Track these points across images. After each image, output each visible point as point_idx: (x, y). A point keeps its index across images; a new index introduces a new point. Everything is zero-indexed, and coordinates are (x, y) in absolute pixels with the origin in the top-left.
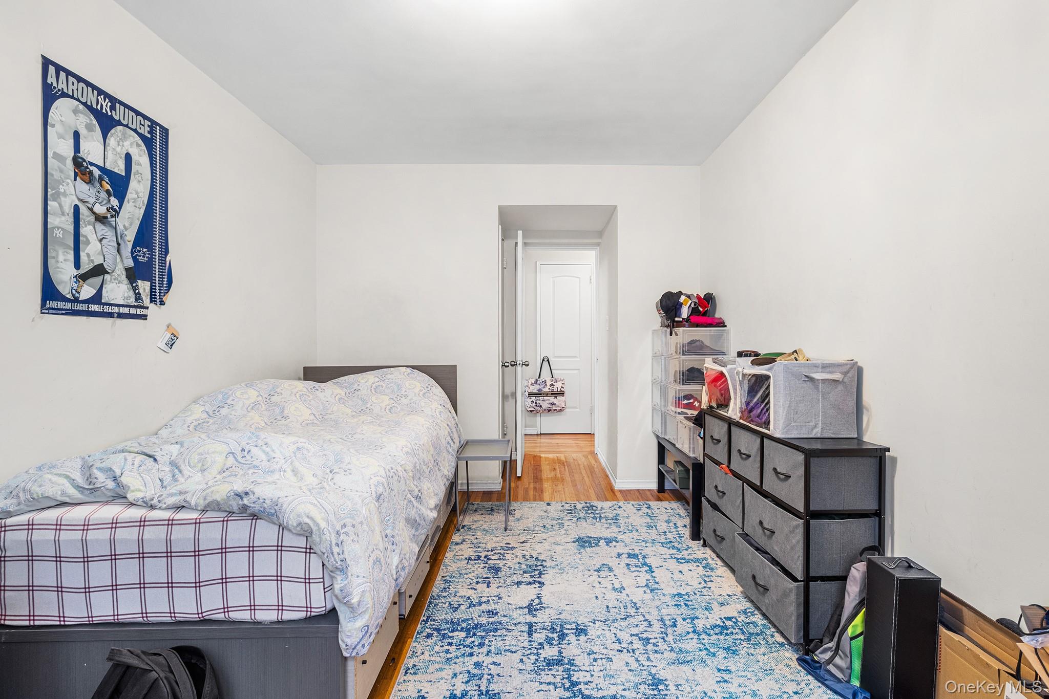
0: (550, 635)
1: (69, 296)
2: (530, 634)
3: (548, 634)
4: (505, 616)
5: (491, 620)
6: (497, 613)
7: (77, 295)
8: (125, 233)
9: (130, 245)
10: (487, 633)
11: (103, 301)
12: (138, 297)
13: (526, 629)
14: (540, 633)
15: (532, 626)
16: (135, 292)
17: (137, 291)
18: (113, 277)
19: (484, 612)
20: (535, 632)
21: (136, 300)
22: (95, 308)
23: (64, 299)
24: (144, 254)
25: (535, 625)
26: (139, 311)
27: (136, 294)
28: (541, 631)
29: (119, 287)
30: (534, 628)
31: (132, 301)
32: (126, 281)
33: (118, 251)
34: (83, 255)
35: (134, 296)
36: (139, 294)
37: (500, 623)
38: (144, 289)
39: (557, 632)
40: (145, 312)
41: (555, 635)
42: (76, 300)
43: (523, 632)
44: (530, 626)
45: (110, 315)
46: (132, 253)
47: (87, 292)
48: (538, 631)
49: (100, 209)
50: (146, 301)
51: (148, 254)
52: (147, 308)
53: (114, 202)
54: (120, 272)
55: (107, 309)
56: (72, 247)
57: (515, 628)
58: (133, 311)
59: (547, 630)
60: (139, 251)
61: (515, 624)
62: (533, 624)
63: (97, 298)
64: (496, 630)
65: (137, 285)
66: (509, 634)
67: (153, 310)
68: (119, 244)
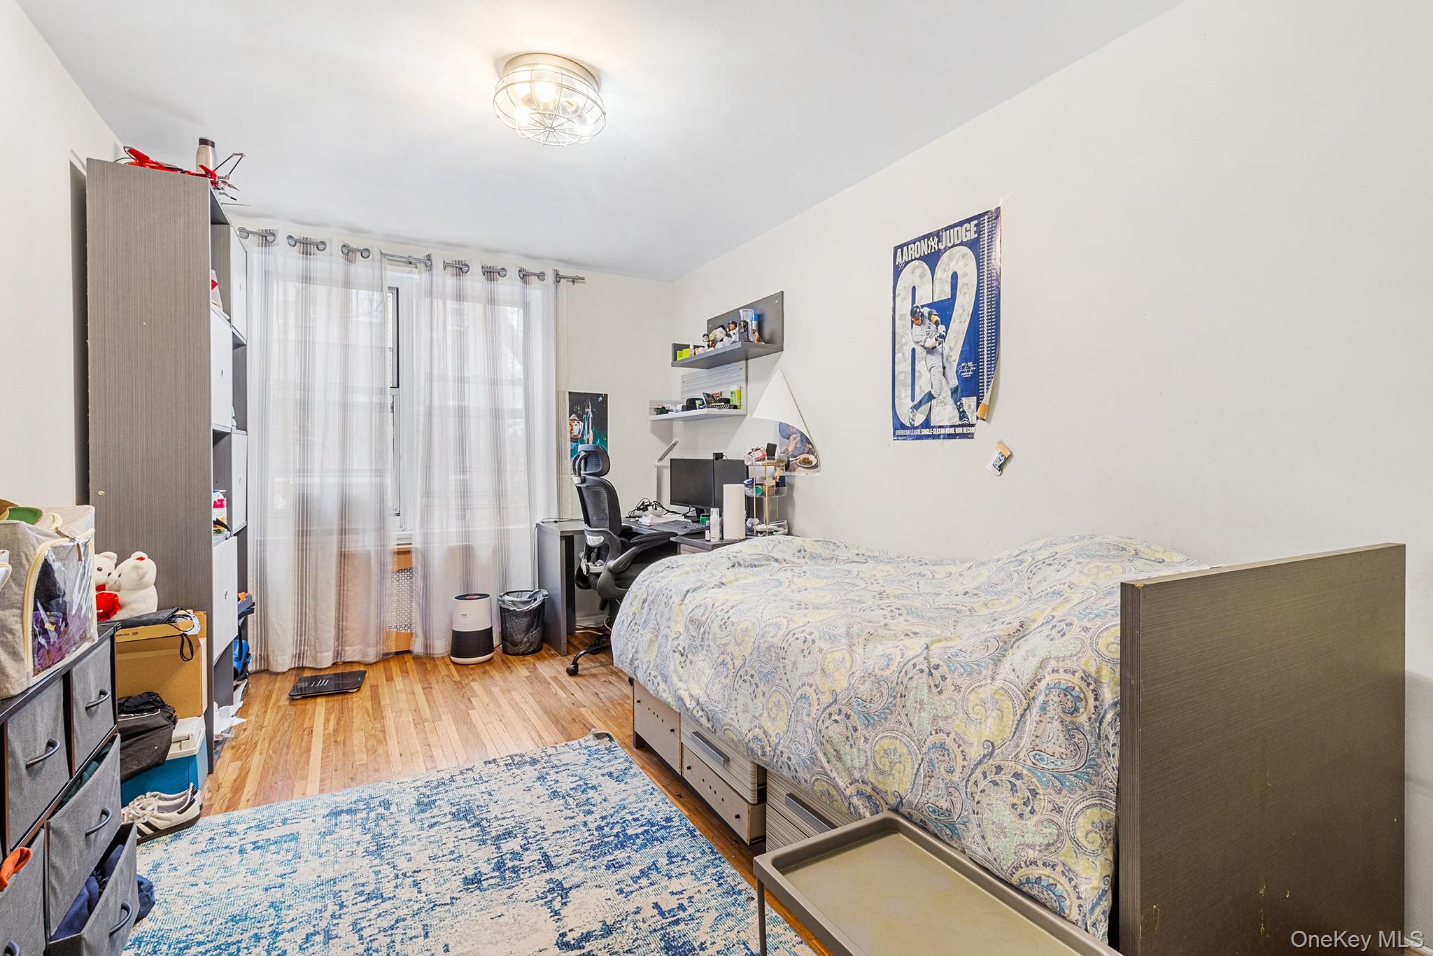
0: (517, 863)
1: (908, 425)
2: (546, 857)
3: (521, 862)
4: (595, 868)
5: (611, 858)
6: (608, 868)
7: (913, 423)
8: (951, 354)
9: (955, 364)
10: (602, 842)
11: (932, 425)
12: (963, 415)
13: (554, 861)
14: (533, 861)
15: (547, 866)
16: (959, 410)
17: (961, 410)
18: (939, 401)
19: (627, 864)
20: (539, 860)
21: (961, 419)
22: (926, 432)
23: (907, 428)
24: (969, 368)
25: (543, 869)
26: (965, 430)
27: (960, 413)
28: (531, 864)
29: (945, 409)
30: (544, 864)
31: (957, 421)
32: (951, 401)
33: (944, 374)
34: (917, 387)
35: (958, 415)
36: (964, 411)
37: (594, 857)
38: (970, 406)
39: (509, 869)
40: (971, 430)
41: (510, 864)
42: (913, 427)
43: (557, 855)
44: (550, 866)
45: (938, 437)
46: (957, 372)
47: (920, 419)
48: (535, 862)
49: (930, 343)
50: (972, 418)
51: (973, 367)
52: (973, 425)
53: (942, 328)
54: (947, 393)
55: (936, 432)
56: (908, 384)
57: (570, 857)
58: (959, 430)
59: (523, 868)
60: (963, 367)
61: (572, 861)
62: (546, 869)
63: (926, 424)
64: (593, 848)
65: (961, 404)
66: (574, 848)
67: (980, 428)
68: (944, 368)
